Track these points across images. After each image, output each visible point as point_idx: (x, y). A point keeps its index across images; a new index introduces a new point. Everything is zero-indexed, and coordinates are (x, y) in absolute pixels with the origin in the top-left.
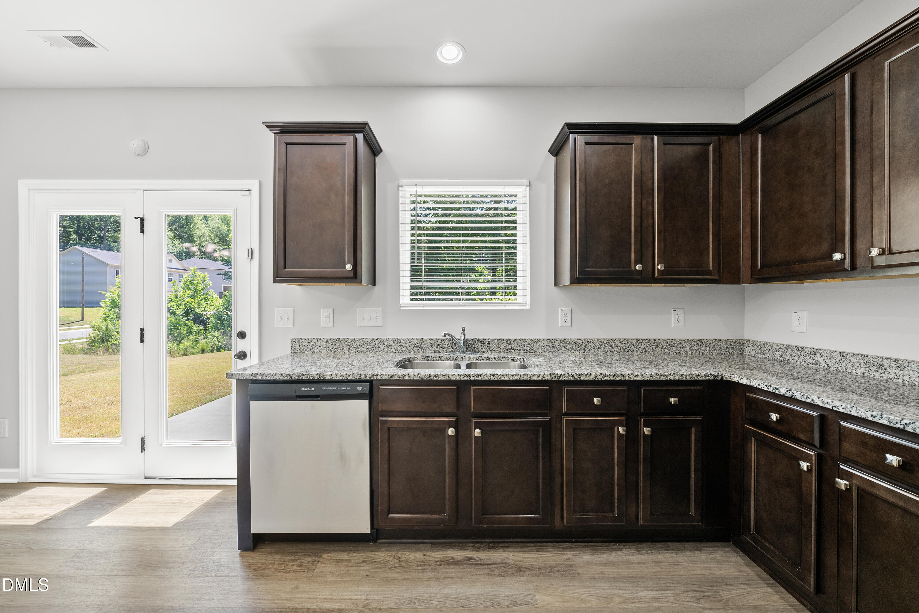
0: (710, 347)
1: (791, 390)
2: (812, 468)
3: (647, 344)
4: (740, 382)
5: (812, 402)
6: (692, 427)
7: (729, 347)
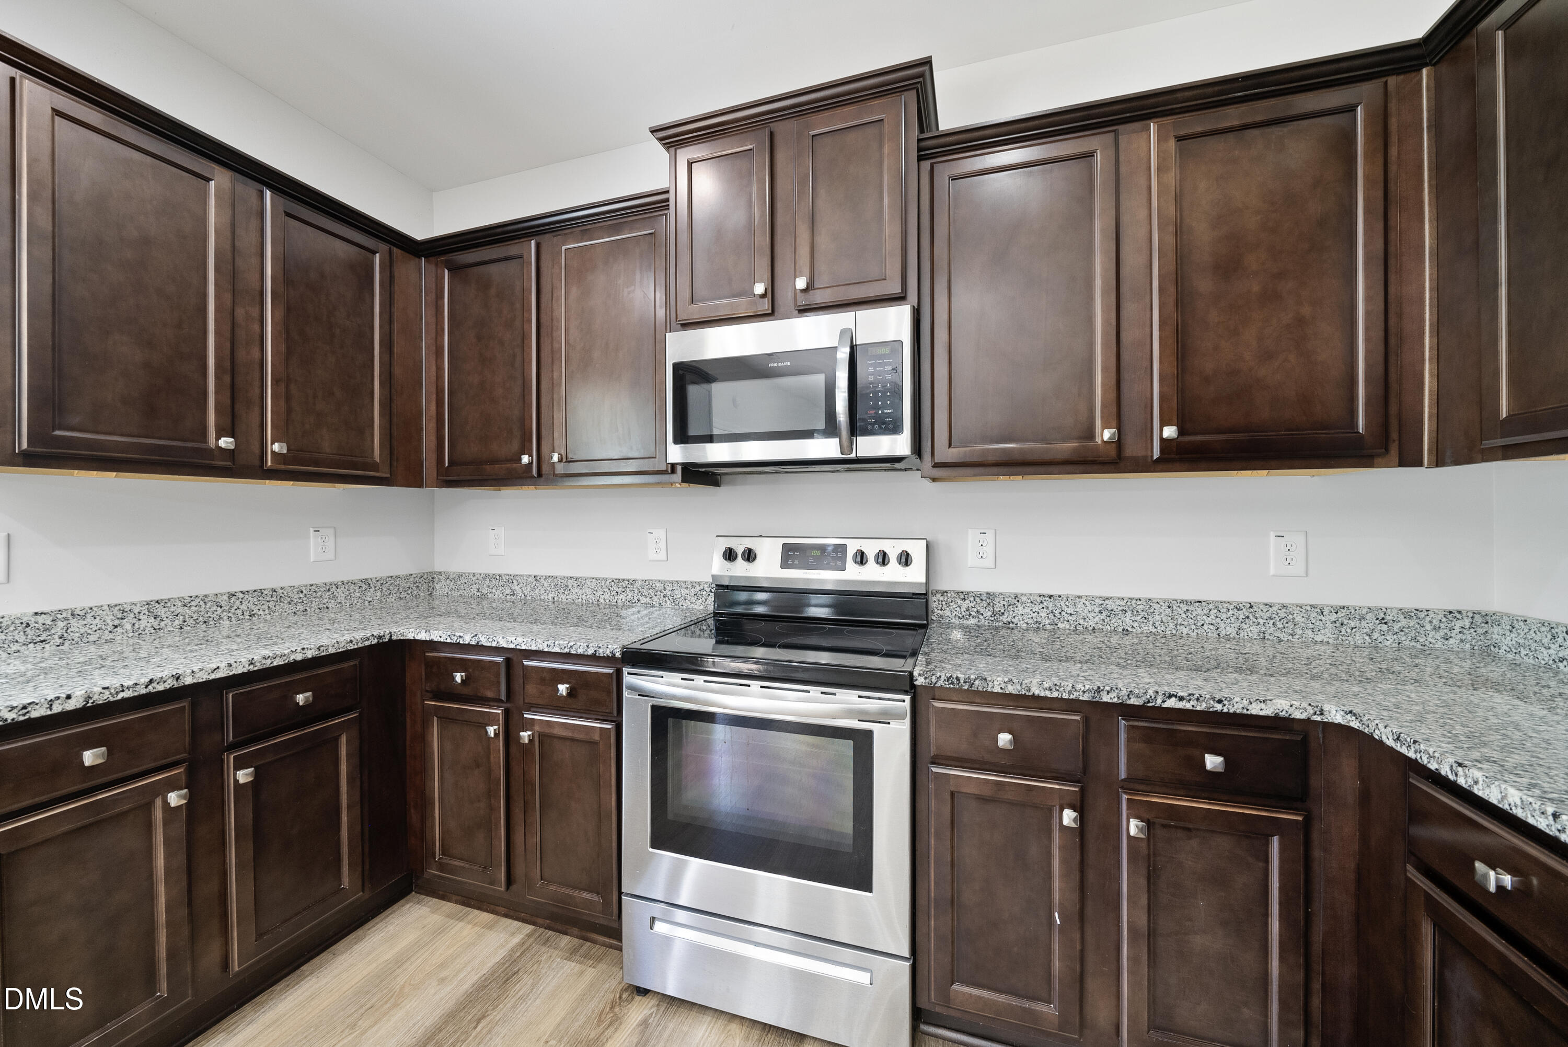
0: (382, 590)
1: (476, 635)
2: (499, 731)
3: (255, 600)
4: (417, 638)
5: (497, 646)
6: (341, 735)
7: (412, 586)
